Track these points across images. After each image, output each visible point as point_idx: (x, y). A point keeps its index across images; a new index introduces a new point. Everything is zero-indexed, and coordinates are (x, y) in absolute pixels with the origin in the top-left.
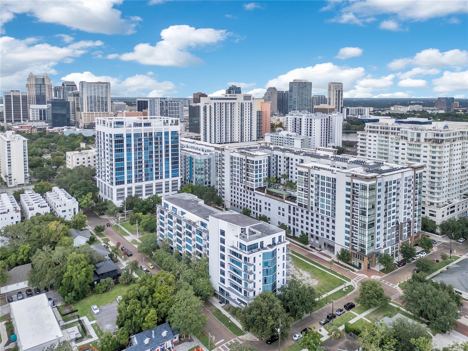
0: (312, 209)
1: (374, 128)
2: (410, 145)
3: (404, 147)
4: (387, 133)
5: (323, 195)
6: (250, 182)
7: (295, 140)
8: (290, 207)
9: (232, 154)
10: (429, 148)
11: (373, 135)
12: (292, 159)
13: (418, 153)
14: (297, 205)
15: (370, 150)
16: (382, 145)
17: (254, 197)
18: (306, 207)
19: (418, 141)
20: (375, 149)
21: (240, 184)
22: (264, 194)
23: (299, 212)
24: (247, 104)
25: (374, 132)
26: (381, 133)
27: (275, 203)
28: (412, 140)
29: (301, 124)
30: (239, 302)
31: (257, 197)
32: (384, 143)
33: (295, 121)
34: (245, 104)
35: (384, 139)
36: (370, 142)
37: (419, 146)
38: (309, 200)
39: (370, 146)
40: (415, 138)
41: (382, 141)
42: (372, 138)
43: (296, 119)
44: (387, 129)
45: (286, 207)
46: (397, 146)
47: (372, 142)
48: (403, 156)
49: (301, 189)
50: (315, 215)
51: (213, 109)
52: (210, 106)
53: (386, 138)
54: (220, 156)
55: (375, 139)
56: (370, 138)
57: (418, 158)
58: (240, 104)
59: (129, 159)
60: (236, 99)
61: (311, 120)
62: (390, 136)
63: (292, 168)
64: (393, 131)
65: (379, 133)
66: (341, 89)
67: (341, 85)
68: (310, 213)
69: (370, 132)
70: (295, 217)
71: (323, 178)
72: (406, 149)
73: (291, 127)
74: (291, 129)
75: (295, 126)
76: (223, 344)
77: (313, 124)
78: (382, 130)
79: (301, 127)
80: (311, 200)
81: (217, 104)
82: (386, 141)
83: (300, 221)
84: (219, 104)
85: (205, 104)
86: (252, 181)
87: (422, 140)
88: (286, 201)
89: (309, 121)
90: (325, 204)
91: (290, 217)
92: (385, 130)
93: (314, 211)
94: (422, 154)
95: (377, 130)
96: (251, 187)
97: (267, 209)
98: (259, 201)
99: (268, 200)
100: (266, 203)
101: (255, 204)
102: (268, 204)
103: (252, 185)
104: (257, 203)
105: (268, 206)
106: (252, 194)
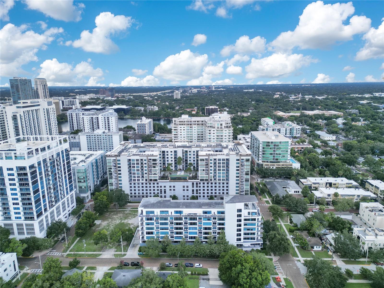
0: (211, 180)
1: (182, 122)
2: (217, 131)
3: (214, 132)
4: (191, 125)
5: (219, 170)
6: (153, 175)
7: (113, 136)
8: (193, 184)
9: (129, 158)
10: (228, 131)
11: (182, 126)
12: (167, 152)
13: (221, 135)
14: (199, 181)
15: (181, 136)
16: (188, 132)
17: (158, 185)
18: (206, 180)
19: (221, 128)
20: (184, 135)
21: (141, 179)
22: (168, 181)
23: (202, 185)
24: (51, 109)
25: (182, 124)
26: (187, 125)
27: (179, 185)
28: (218, 128)
29: (98, 122)
30: (253, 246)
31: (160, 184)
32: (190, 131)
33: (92, 120)
34: (49, 109)
35: (189, 128)
36: (181, 131)
37: (222, 131)
38: (209, 175)
39: (181, 133)
40: (220, 126)
41: (188, 130)
42: (182, 129)
43: (92, 118)
44: (191, 122)
45: (190, 184)
46: (210, 132)
47: (182, 131)
48: (214, 137)
49: (202, 170)
50: (214, 183)
51: (23, 118)
52: (20, 115)
53: (191, 127)
55: (184, 129)
56: (181, 129)
58: (45, 109)
59: (43, 187)
60: (39, 105)
61: (108, 118)
62: (193, 126)
64: (195, 123)
65: (186, 125)
67: (45, 80)
68: (210, 183)
69: (180, 124)
70: (198, 188)
71: (219, 160)
72: (215, 133)
73: (88, 125)
74: (89, 127)
75: (93, 124)
77: (110, 121)
78: (188, 123)
79: (98, 124)
80: (210, 175)
81: (25, 112)
82: (191, 130)
83: (202, 190)
84: (27, 112)
86: (155, 174)
87: (223, 127)
88: (189, 181)
89: (106, 119)
90: (221, 175)
91: (193, 190)
92: (189, 123)
93: (213, 181)
94: (224, 135)
95: (184, 123)
96: (154, 179)
97: (172, 190)
98: (163, 187)
99: (172, 184)
100: (170, 187)
101: (159, 190)
102: (172, 187)
103: (155, 177)
104: (161, 188)
105: (172, 188)
106: (156, 183)
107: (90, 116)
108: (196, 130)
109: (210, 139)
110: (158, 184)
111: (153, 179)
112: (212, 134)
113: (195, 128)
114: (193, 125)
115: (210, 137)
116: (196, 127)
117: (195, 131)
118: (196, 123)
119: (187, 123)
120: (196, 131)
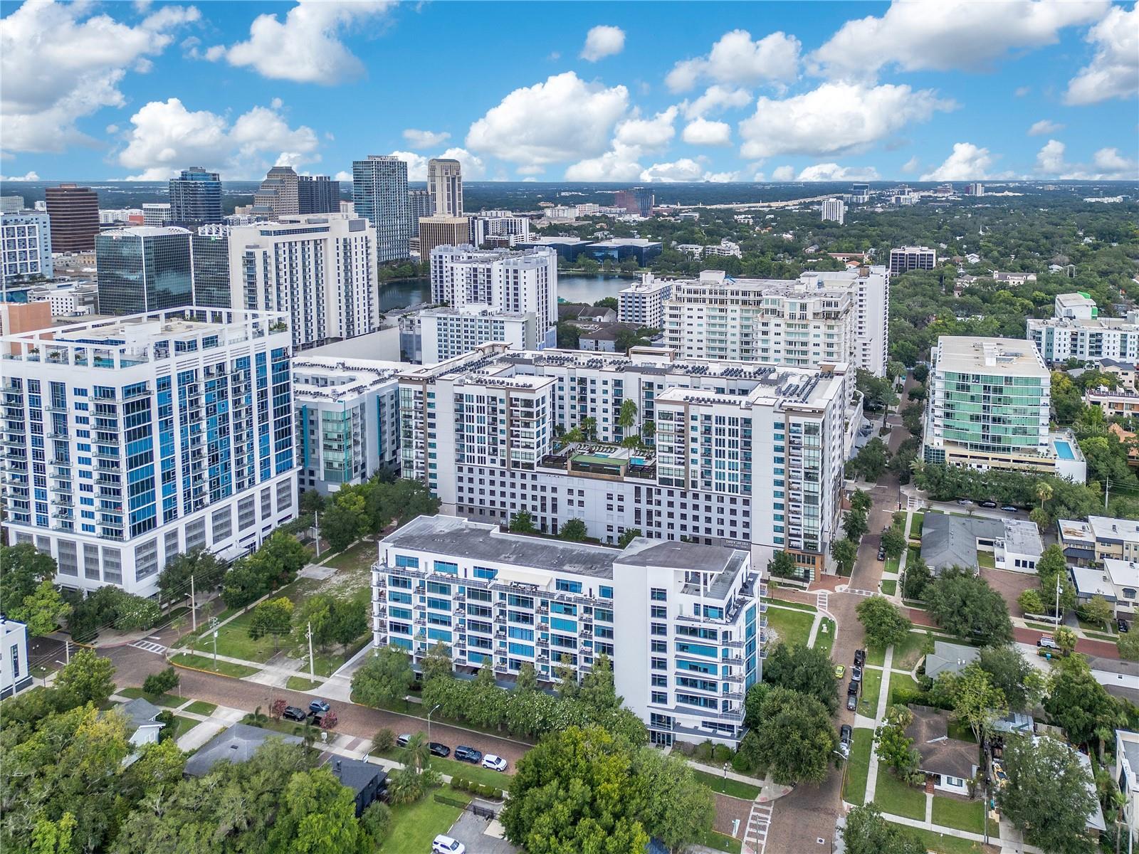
0: (694, 484)
1: (696, 292)
2: (789, 325)
3: (778, 329)
4: (722, 302)
5: (720, 454)
6: (521, 450)
7: (505, 325)
8: (638, 490)
9: (459, 390)
10: (823, 328)
11: (695, 306)
12: (593, 382)
13: (803, 339)
14: (656, 482)
15: (690, 336)
16: (714, 325)
17: (534, 483)
18: (679, 483)
19: (803, 317)
20: (700, 333)
21: (488, 458)
22: (565, 472)
23: (664, 498)
24: (359, 240)
25: (696, 300)
26: (711, 302)
27: (596, 489)
28: (792, 316)
29: (489, 282)
30: (711, 730)
31: (541, 481)
32: (717, 321)
33: (475, 276)
34: (353, 241)
35: (717, 313)
36: (690, 321)
37: (805, 326)
38: (687, 468)
39: (690, 329)
41: (714, 317)
42: (695, 313)
43: (475, 270)
44: (722, 293)
45: (627, 490)
46: (765, 329)
47: (695, 321)
48: (777, 347)
49: (666, 449)
50: (702, 496)
51: (272, 261)
52: (265, 253)
53: (721, 310)
54: (416, 397)
55: (700, 314)
56: (690, 313)
57: (804, 348)
58: (341, 242)
59: (167, 449)
60: (326, 229)
61: (515, 271)
62: (730, 307)
63: (593, 401)
64: (735, 297)
65: (707, 302)
66: (458, 174)
67: (456, 164)
68: (690, 495)
69: (690, 300)
70: (654, 508)
71: (720, 420)
72: (783, 334)
73: (464, 289)
74: (464, 294)
75: (476, 287)
76: (745, 828)
78: (713, 296)
79: (489, 288)
80: (692, 467)
81: (281, 246)
82: (721, 318)
83: (664, 514)
84: (287, 245)
85: (247, 247)
86: (527, 447)
87: (810, 316)
88: (626, 479)
89: (511, 274)
90: (726, 470)
91: (638, 512)
92: (718, 296)
93: (699, 489)
94: (812, 340)
95: (703, 296)
96: (524, 461)
97: (576, 503)
98: (549, 489)
99: (577, 483)
100: (570, 491)
101: (539, 498)
102: (576, 493)
103: (528, 456)
104: (543, 494)
105: (576, 498)
106: (529, 476)
107: (469, 265)
108: (738, 319)
109: (765, 350)
110: (534, 477)
111: (520, 460)
112: (771, 336)
113: (734, 315)
114: (729, 303)
115: (765, 346)
116: (738, 311)
117: (733, 323)
118: (740, 297)
119: (710, 296)
120: (737, 323)
